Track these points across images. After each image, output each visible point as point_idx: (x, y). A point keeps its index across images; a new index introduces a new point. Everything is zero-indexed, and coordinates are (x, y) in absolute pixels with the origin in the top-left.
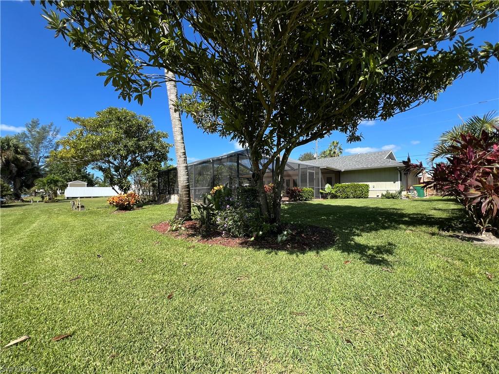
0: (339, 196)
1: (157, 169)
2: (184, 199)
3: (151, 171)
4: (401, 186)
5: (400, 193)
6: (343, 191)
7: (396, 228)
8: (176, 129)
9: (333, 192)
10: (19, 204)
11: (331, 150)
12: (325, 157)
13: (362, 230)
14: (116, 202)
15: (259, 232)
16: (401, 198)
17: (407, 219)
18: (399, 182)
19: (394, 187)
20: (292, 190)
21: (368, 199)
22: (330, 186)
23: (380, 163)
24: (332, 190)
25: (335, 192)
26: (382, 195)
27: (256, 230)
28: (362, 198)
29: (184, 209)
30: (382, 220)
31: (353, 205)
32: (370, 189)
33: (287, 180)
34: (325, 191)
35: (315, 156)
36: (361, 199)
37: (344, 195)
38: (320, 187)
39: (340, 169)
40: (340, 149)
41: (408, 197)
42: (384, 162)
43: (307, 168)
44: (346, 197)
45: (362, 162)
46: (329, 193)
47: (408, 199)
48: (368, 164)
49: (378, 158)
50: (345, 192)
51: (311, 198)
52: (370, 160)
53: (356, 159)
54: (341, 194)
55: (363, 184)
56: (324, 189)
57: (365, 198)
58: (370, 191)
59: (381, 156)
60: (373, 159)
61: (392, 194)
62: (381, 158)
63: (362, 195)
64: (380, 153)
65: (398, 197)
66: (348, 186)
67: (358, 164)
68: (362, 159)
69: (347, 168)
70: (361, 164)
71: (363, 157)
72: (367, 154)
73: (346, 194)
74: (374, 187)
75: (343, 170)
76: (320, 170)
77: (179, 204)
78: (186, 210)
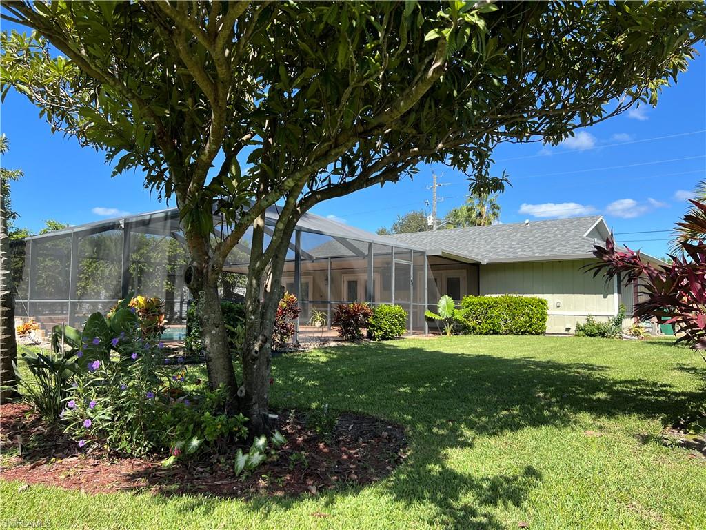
0: (474, 329)
4: (621, 307)
5: (618, 323)
6: (484, 314)
7: (566, 422)
9: (459, 316)
11: (470, 209)
12: (457, 225)
13: (482, 430)
15: (190, 439)
16: (621, 337)
17: (602, 396)
18: (616, 295)
19: (604, 307)
20: (347, 312)
21: (541, 337)
22: (450, 300)
23: (572, 246)
24: (456, 311)
25: (464, 317)
26: (579, 328)
27: (182, 436)
28: (530, 333)
30: (544, 398)
32: (548, 312)
34: (439, 315)
35: (430, 223)
37: (486, 326)
38: (427, 305)
39: (478, 258)
40: (494, 206)
41: (636, 334)
42: (582, 246)
43: (391, 254)
44: (490, 330)
45: (531, 242)
46: (450, 321)
47: (637, 338)
48: (545, 248)
49: (569, 234)
50: (488, 318)
51: (398, 332)
52: (552, 239)
53: (518, 235)
54: (479, 324)
55: (533, 299)
56: (434, 309)
57: (536, 334)
58: (548, 318)
59: (577, 229)
60: (559, 236)
61: (599, 325)
62: (576, 235)
63: (530, 326)
64: (575, 222)
65: (613, 333)
66: (495, 302)
67: (522, 247)
68: (534, 235)
69: (494, 257)
70: (529, 247)
71: (536, 229)
72: (546, 224)
73: (492, 323)
74: (558, 307)
75: (485, 262)
76: (426, 259)
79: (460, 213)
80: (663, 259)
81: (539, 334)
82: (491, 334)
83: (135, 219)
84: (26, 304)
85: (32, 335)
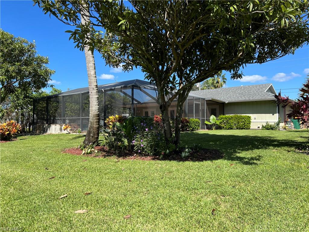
0: (223, 127)
2: (95, 126)
4: (279, 118)
5: (278, 124)
6: (227, 122)
7: (267, 149)
8: (91, 65)
9: (218, 123)
15: (167, 150)
16: (279, 130)
17: (276, 143)
18: (277, 114)
19: (273, 119)
22: (214, 117)
23: (261, 96)
24: (217, 121)
25: (220, 123)
26: (263, 127)
27: (164, 149)
28: (245, 129)
29: (94, 135)
30: (258, 144)
31: (236, 135)
32: (251, 121)
33: (171, 111)
35: (198, 86)
36: (243, 130)
37: (228, 126)
38: (205, 118)
39: (224, 101)
40: (224, 79)
41: (285, 129)
42: (264, 96)
43: (193, 99)
44: (230, 128)
45: (244, 94)
46: (214, 124)
47: (285, 130)
48: (250, 97)
49: (259, 91)
50: (229, 123)
51: (197, 128)
52: (252, 93)
53: (239, 91)
54: (225, 125)
55: (246, 116)
56: (209, 121)
57: (247, 129)
58: (251, 123)
59: (262, 89)
60: (255, 92)
61: (271, 125)
62: (262, 91)
63: (244, 126)
64: (261, 86)
65: (276, 128)
66: (232, 117)
67: (241, 96)
68: (245, 92)
69: (230, 100)
70: (244, 96)
71: (246, 89)
72: (250, 87)
73: (230, 125)
74: (255, 119)
75: (227, 102)
76: (205, 102)
77: (90, 131)
78: (96, 136)
79: (209, 82)
80: (295, 100)
81: (248, 129)
82: (230, 129)
83: (108, 89)
84: (61, 119)
85: (68, 130)
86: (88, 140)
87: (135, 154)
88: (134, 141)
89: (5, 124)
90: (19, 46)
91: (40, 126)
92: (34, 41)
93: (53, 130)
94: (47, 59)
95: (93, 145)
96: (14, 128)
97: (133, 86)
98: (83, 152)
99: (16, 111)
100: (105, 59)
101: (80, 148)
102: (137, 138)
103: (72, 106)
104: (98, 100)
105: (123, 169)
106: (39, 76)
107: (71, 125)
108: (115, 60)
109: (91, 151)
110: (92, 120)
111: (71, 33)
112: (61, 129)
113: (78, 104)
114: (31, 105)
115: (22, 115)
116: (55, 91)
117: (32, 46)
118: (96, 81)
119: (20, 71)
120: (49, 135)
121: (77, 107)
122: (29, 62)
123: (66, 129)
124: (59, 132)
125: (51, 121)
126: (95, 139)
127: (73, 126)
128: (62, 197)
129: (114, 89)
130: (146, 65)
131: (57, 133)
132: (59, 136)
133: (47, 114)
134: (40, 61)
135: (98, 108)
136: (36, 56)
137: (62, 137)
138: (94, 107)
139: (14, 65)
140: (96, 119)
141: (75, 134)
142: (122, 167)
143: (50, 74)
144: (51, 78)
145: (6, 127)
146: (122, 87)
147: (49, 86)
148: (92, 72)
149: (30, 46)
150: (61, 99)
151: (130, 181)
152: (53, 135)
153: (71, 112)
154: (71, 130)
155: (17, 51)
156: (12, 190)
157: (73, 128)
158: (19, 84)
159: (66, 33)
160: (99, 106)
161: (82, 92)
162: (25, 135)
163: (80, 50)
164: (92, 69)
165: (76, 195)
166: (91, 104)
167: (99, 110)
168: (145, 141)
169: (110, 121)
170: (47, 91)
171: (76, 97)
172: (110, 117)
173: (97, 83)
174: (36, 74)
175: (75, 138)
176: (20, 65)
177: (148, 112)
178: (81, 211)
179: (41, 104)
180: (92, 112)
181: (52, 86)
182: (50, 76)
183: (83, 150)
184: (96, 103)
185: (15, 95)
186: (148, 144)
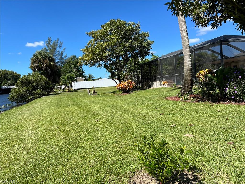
1: (137, 63)
2: (189, 78)
3: (133, 65)
8: (183, 28)
10: (53, 93)
14: (122, 87)
29: (189, 85)
77: (185, 82)
78: (190, 87)
83: (197, 48)
84: (160, 77)
85: (166, 85)
86: (183, 90)
87: (228, 101)
88: (227, 89)
89: (126, 83)
90: (130, 28)
91: (146, 83)
92: (139, 22)
93: (155, 85)
94: (148, 34)
95: (188, 93)
96: (131, 85)
97: (221, 41)
98: (181, 99)
99: (130, 74)
100: (195, 21)
101: (178, 96)
102: (230, 85)
103: (167, 68)
104: (190, 56)
105: (219, 110)
106: (144, 47)
107: (168, 81)
108: (204, 20)
109: (187, 98)
110: (186, 73)
111: (169, 5)
112: (161, 85)
113: (171, 65)
114: (139, 70)
115: (134, 76)
116: (154, 57)
117: (138, 26)
118: (188, 41)
119: (131, 45)
120: (153, 89)
121: (171, 67)
122: (136, 38)
123: (164, 84)
124: (160, 86)
125: (153, 79)
126: (189, 89)
127: (169, 82)
128: (172, 125)
129: (203, 47)
130: (239, 16)
131: (158, 87)
132: (160, 89)
133: (150, 74)
134: (144, 36)
135: (191, 63)
136: (141, 32)
137: (162, 90)
138: (187, 63)
139: (128, 42)
140: (190, 72)
141: (172, 87)
142: (218, 109)
143: (151, 44)
144: (151, 47)
145: (127, 84)
146: (210, 44)
147: (151, 54)
148: (185, 34)
149: (137, 26)
150: (159, 62)
151: (227, 119)
152: (156, 89)
153: (167, 72)
154: (168, 85)
155: (129, 32)
156: (138, 119)
157: (170, 83)
158: (132, 55)
159: (165, 5)
160: (191, 61)
161: (175, 54)
162: (137, 90)
163: (176, 16)
164: (184, 31)
165: (182, 125)
166: (185, 61)
167: (191, 65)
168: (239, 88)
169: (200, 75)
170: (149, 58)
171: (170, 60)
172: (200, 72)
173: (189, 43)
174: (142, 46)
175: (172, 90)
176: (131, 42)
177: (237, 66)
178: (188, 135)
179: (145, 68)
180: (186, 67)
181: (152, 53)
182: (150, 46)
183: (181, 98)
184: (189, 59)
185: (129, 63)
186: (242, 91)
